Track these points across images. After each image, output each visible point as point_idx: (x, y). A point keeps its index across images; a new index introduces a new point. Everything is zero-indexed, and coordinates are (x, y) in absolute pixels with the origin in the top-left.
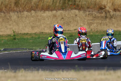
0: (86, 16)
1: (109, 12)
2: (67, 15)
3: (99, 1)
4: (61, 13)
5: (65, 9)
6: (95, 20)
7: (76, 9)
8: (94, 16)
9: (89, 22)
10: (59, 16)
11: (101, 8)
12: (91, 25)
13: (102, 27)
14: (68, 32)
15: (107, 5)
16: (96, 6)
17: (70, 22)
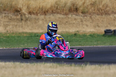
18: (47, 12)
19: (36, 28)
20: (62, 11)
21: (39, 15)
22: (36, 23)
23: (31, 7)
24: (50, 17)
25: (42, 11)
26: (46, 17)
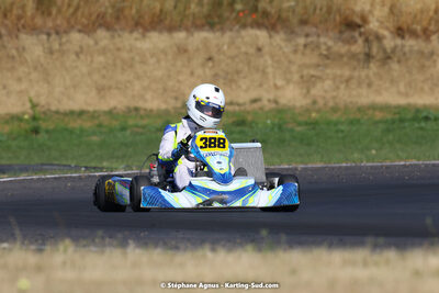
0: (295, 51)
1: (379, 38)
2: (225, 47)
4: (205, 38)
5: (218, 27)
6: (326, 66)
7: (258, 25)
8: (325, 53)
9: (305, 72)
10: (197, 50)
11: (351, 25)
12: (314, 84)
13: (354, 93)
15: (371, 12)
16: (332, 16)
17: (238, 72)
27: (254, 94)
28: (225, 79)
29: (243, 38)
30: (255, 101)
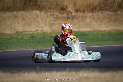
0: (48, 17)
1: (71, 13)
2: (28, 16)
3: (61, 2)
4: (22, 13)
5: (26, 10)
6: (56, 21)
7: (37, 9)
8: (56, 17)
9: (51, 22)
10: (20, 17)
12: (53, 26)
14: (30, 33)
15: (68, 5)
16: (57, 6)
17: (32, 23)
18: (95, 9)
19: (83, 27)
20: (111, 7)
21: (86, 12)
22: (83, 21)
23: (78, 4)
24: (98, 15)
25: (89, 8)
26: (94, 14)
27: (36, 29)
28: (28, 24)
29: (33, 13)
30: (37, 31)
